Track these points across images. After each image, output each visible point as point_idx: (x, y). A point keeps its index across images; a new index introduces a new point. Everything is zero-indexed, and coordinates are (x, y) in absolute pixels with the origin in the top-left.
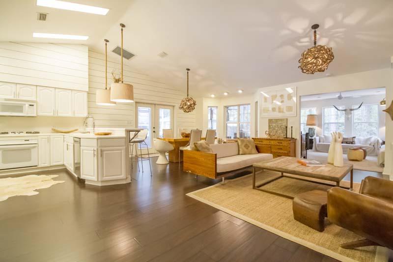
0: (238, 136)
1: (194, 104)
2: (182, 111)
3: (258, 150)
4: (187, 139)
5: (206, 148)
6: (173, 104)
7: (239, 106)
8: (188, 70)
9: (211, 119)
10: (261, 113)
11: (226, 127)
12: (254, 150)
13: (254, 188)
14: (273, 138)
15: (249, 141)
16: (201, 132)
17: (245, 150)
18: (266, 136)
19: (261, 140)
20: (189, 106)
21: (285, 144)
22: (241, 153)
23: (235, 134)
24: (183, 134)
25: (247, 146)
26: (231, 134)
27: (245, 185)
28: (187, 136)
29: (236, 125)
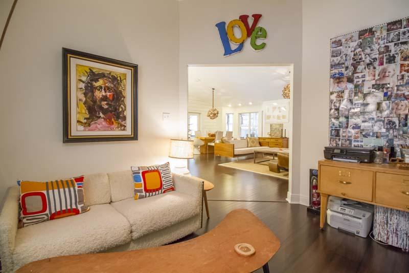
0: (249, 136)
1: (218, 113)
2: (209, 118)
3: (261, 144)
4: (213, 138)
5: (227, 142)
6: (200, 112)
7: (250, 113)
8: (213, 89)
9: (228, 123)
10: (265, 120)
11: (240, 129)
12: (258, 145)
13: (255, 163)
14: (273, 137)
15: (255, 139)
16: (222, 133)
17: (252, 144)
18: (268, 136)
19: (265, 139)
20: (214, 115)
21: (280, 141)
22: (249, 146)
23: (247, 135)
24: (209, 134)
25: (253, 142)
26: (244, 135)
27: (250, 162)
28: (213, 135)
29: (247, 128)
